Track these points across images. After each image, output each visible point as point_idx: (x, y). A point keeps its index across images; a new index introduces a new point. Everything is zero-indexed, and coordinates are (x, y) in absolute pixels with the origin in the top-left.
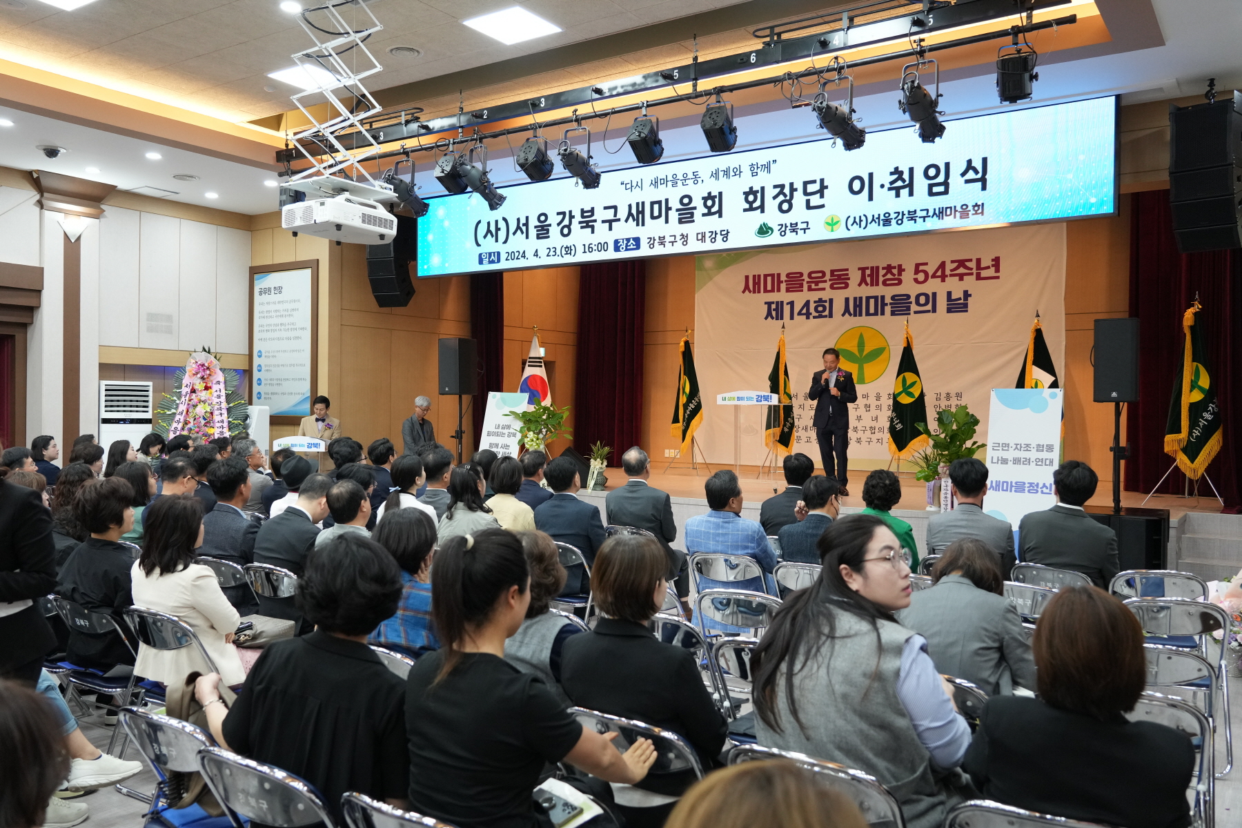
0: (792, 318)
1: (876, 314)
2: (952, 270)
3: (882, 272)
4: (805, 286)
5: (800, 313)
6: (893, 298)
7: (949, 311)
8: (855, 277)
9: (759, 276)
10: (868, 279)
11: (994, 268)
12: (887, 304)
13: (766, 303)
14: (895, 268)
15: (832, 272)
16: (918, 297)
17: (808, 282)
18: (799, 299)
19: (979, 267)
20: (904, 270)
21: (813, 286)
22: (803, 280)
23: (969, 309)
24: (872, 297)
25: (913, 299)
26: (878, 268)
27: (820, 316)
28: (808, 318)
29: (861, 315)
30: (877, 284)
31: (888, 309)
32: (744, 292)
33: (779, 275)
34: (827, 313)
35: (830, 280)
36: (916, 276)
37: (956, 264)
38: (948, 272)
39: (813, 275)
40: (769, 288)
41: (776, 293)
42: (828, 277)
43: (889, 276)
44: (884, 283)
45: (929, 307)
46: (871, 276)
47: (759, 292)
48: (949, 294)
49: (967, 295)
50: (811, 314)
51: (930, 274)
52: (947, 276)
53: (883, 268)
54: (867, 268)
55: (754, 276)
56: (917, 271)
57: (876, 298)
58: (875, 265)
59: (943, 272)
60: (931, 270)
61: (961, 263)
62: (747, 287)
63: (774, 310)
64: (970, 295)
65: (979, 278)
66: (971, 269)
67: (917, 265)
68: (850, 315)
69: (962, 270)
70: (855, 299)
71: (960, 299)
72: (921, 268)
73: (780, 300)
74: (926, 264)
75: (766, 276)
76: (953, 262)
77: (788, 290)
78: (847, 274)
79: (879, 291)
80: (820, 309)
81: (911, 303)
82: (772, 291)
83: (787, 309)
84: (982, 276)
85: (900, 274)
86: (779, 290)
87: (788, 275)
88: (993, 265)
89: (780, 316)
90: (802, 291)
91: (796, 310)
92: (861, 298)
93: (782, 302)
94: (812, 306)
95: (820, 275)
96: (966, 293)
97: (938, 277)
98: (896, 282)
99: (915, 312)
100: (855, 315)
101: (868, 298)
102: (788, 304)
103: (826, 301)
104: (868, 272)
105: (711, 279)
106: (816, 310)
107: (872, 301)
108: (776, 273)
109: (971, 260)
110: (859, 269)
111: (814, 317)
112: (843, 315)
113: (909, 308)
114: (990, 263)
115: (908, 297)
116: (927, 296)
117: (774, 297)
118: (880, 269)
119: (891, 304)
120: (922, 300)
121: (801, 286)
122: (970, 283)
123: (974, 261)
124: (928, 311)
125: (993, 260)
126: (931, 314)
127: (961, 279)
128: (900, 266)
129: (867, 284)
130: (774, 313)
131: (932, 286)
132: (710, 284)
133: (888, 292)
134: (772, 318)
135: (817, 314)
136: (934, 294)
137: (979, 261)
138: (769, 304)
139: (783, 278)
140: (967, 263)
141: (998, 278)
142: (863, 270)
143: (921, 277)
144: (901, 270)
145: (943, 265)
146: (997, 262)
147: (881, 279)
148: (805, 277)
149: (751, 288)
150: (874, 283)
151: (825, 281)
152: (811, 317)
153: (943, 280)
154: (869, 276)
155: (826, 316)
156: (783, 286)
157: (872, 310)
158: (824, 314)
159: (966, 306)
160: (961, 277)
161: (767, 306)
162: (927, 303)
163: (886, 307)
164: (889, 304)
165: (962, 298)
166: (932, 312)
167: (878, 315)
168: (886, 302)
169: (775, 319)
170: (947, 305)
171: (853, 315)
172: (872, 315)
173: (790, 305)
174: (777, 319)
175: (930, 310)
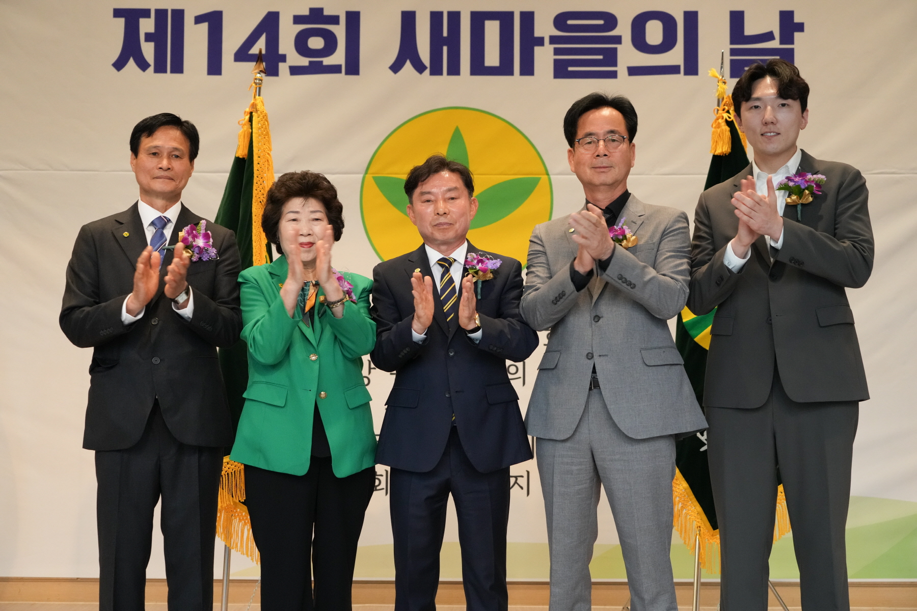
0: (215, 67)
1: (505, 69)
5: (242, 55)
6: (561, 21)
7: (738, 70)
12: (540, 42)
13: (118, 13)
16: (639, 23)
18: (242, 5)
24: (492, 16)
25: (624, 29)
27: (316, 69)
28: (272, 71)
29: (454, 70)
31: (544, 56)
34: (338, 57)
45: (676, 56)
48: (737, 19)
49: (790, 25)
50: (283, 58)
57: (504, 18)
63: (149, 37)
64: (800, 27)
68: (420, 68)
70: (436, 17)
71: (769, 36)
73: (170, 5)
80: (316, 43)
81: (618, 40)
83: (196, 39)
89: (170, 59)
91: (231, 42)
92: (455, 17)
93: (179, 15)
94: (288, 33)
96: (786, 18)
99: (634, 71)
100: (436, 70)
101: (478, 19)
102: (199, 20)
103: (335, 20)
106: (301, 45)
107: (492, 29)
111: (295, 71)
112: (396, 67)
113: (611, 58)
115: (610, 21)
116: (667, 20)
119: (553, 40)
120: (654, 33)
124: (673, 70)
126: (681, 78)
130: (148, 50)
134: (143, 65)
135: (304, 62)
136: (691, 18)
138: (130, 17)
152: (283, 68)
155: (335, 69)
157: (492, 58)
158: (327, 61)
161: (121, 21)
162: (668, 44)
163: (537, 49)
164: (547, 41)
165: (777, 34)
166: (686, 73)
167: (510, 72)
168: (537, 34)
169: (151, 69)
170: (733, 52)
171: (427, 71)
172: (492, 71)
173: (205, 26)
174: (160, 68)
175: (679, 67)
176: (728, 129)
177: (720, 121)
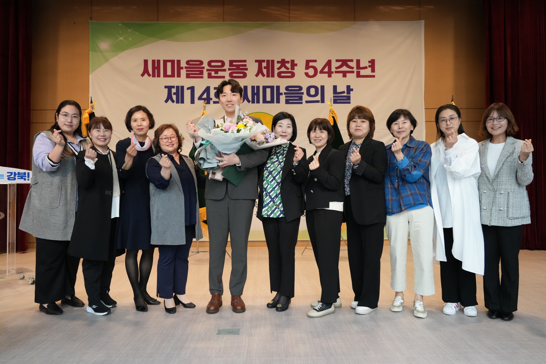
0: (193, 102)
1: (272, 101)
2: (336, 68)
3: (277, 66)
4: (205, 74)
5: (200, 98)
6: (287, 88)
7: (335, 102)
8: (252, 68)
9: (159, 61)
10: (265, 71)
11: (370, 68)
12: (282, 94)
13: (166, 87)
14: (288, 62)
15: (231, 62)
16: (308, 89)
17: (208, 70)
18: (200, 84)
19: (358, 67)
20: (296, 65)
21: (213, 74)
22: (203, 68)
23: (351, 101)
24: (268, 87)
25: (304, 91)
26: (273, 61)
28: (208, 103)
29: (258, 102)
30: (273, 76)
31: (283, 98)
32: (143, 75)
33: (179, 62)
35: (229, 69)
36: (307, 71)
37: (340, 63)
38: (333, 69)
39: (213, 64)
40: (169, 72)
41: (176, 78)
42: (227, 66)
43: (283, 69)
44: (279, 75)
45: (318, 98)
46: (267, 68)
47: (159, 76)
48: (335, 88)
49: (349, 89)
50: (211, 99)
51: (319, 70)
52: (333, 72)
53: (278, 62)
54: (264, 61)
55: (153, 61)
56: (307, 67)
57: (272, 88)
58: (270, 59)
59: (330, 68)
60: (319, 66)
61: (344, 63)
62: (145, 71)
63: (174, 94)
64: (352, 90)
65: (359, 75)
66: (353, 68)
67: (308, 62)
68: (249, 101)
69: (344, 69)
70: (253, 87)
71: (344, 92)
72: (311, 64)
73: (180, 85)
74: (315, 61)
75: (165, 62)
76: (337, 61)
77: (188, 76)
78: (245, 65)
79: (274, 81)
81: (303, 93)
82: (173, 75)
83: (187, 94)
84: (361, 74)
85: (293, 68)
86: (179, 76)
87: (188, 62)
88: (369, 66)
89: (180, 100)
90: (202, 77)
91: (197, 95)
92: (258, 87)
93: (182, 87)
94: (212, 92)
95: (220, 64)
96: (348, 87)
97: (325, 73)
98: (290, 75)
99: (307, 102)
100: (253, 102)
101: (265, 88)
102: (188, 89)
104: (264, 64)
105: (107, 60)
107: (268, 91)
108: (176, 59)
109: (352, 61)
110: (256, 61)
111: (215, 102)
113: (301, 98)
114: (367, 64)
115: (301, 88)
116: (316, 88)
117: (175, 82)
118: (275, 62)
119: (285, 93)
120: (313, 92)
121: (202, 73)
122: (351, 79)
123: (355, 62)
125: (369, 62)
126: (320, 103)
127: (344, 76)
128: (293, 61)
129: (263, 75)
130: (174, 97)
131: (320, 80)
132: (106, 66)
133: (283, 83)
134: (173, 101)
136: (323, 87)
137: (358, 62)
138: (169, 88)
139: (183, 64)
140: (349, 63)
141: (374, 76)
142: (260, 62)
143: (311, 72)
144: (293, 65)
145: (329, 63)
146: (372, 62)
147: (276, 71)
148: (205, 65)
149: (150, 71)
150: (270, 74)
151: (225, 70)
152: (211, 102)
153: (330, 76)
154: (265, 68)
156: (183, 72)
157: (268, 98)
159: (349, 98)
160: (345, 74)
161: (167, 89)
162: (316, 95)
163: (281, 96)
164: (283, 94)
165: (346, 92)
166: (321, 103)
167: (274, 103)
168: (281, 92)
169: (175, 102)
170: (334, 97)
171: (251, 102)
172: (268, 102)
173: (190, 90)
174: (178, 102)
175: (319, 101)
176: (333, 118)
177: (331, 116)
